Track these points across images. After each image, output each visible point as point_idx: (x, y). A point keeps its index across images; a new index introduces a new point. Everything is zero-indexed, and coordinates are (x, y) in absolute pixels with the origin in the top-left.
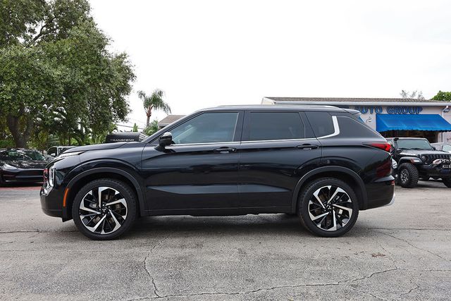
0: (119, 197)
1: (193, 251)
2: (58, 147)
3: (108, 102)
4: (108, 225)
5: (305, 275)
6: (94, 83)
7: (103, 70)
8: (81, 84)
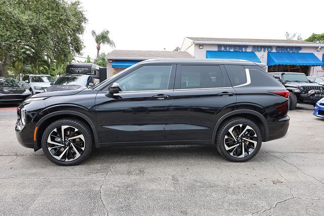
0: (78, 133)
1: (137, 177)
2: (30, 76)
3: (66, 39)
4: (70, 154)
5: (226, 205)
6: (54, 26)
7: (62, 15)
8: (45, 27)
